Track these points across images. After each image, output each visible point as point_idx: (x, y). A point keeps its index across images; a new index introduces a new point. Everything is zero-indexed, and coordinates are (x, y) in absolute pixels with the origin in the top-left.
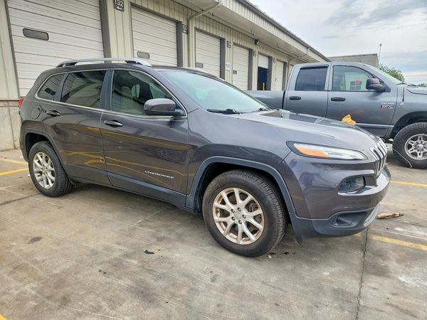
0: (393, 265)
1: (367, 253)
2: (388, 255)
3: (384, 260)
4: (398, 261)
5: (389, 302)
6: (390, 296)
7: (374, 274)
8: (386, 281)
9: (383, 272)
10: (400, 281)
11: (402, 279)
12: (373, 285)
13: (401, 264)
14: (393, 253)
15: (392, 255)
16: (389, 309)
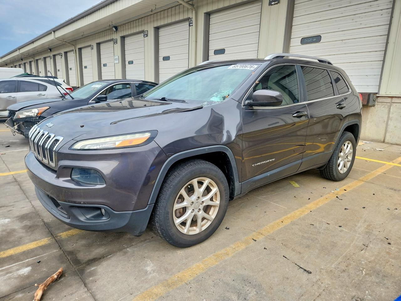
0: (17, 226)
1: (42, 223)
2: (24, 231)
3: (26, 226)
4: (14, 230)
5: (13, 206)
6: (13, 209)
7: (28, 214)
8: (18, 214)
9: (22, 218)
10: (9, 218)
11: (7, 220)
12: (26, 208)
13: (11, 229)
14: (21, 234)
15: (21, 233)
16: (11, 204)
